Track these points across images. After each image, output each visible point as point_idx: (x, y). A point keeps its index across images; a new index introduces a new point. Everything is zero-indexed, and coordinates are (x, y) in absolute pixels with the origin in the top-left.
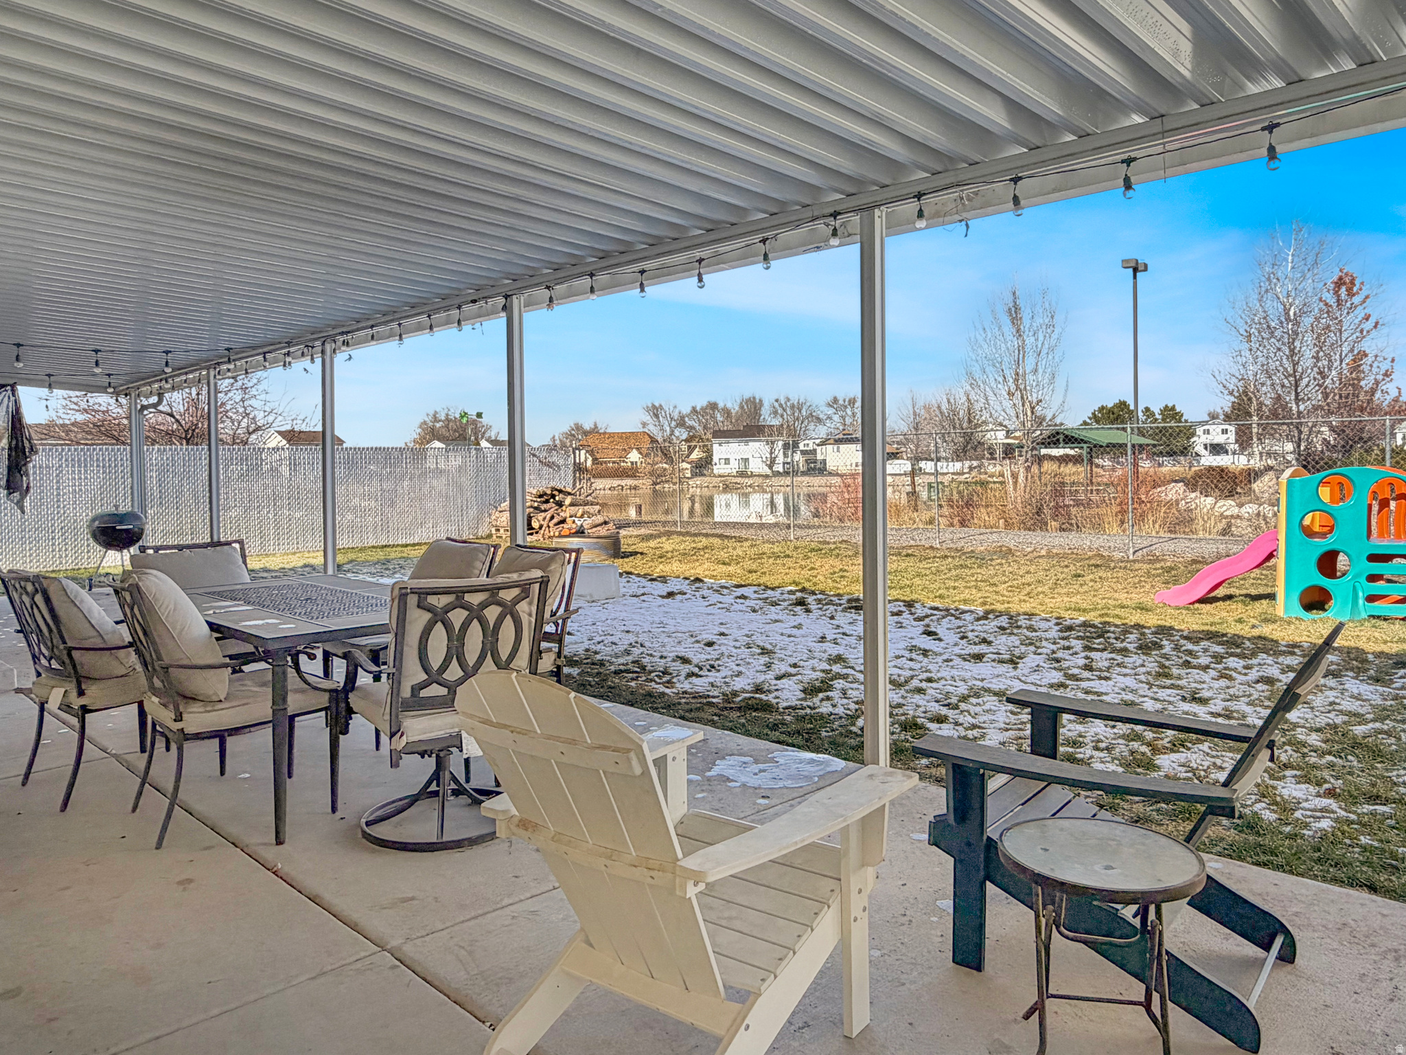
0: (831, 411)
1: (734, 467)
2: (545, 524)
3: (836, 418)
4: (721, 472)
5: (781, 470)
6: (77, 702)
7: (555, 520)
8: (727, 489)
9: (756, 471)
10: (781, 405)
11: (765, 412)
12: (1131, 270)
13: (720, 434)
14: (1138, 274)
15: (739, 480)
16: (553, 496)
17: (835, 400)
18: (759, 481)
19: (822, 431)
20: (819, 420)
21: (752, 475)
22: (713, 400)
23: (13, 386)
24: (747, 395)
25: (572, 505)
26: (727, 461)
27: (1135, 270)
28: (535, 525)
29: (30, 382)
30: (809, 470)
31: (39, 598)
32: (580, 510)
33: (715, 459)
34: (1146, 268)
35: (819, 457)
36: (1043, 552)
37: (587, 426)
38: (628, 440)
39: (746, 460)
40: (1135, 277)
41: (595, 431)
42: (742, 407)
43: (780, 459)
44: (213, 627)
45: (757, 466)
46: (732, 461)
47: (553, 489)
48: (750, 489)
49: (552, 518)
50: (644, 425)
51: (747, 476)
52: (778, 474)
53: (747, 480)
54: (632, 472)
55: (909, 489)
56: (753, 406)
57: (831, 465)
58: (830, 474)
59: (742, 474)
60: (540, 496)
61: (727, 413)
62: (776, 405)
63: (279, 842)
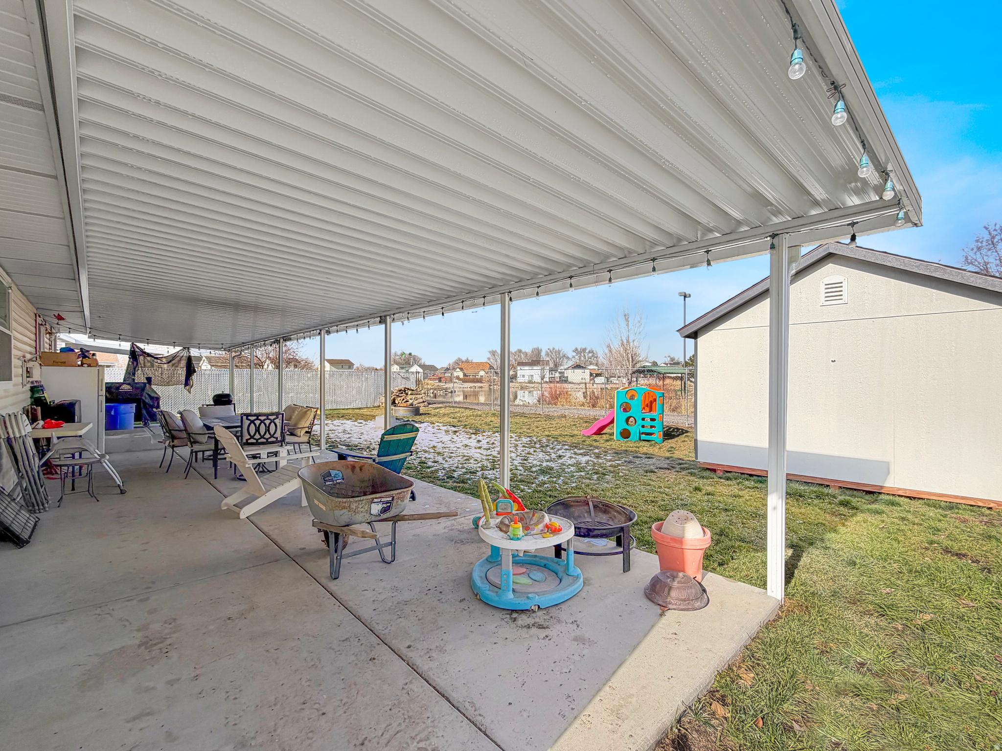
0: (575, 354)
1: (526, 379)
2: (400, 402)
3: (577, 357)
4: (520, 381)
5: (548, 381)
6: (172, 444)
7: (405, 401)
8: (522, 388)
9: (536, 381)
10: (551, 351)
11: (543, 354)
12: (683, 297)
13: (521, 364)
14: (686, 299)
15: (528, 385)
16: (405, 391)
17: (576, 349)
18: (537, 385)
19: (570, 363)
20: (568, 358)
21: (535, 383)
22: (520, 348)
23: (188, 348)
24: (536, 346)
25: (411, 394)
26: (523, 376)
27: (685, 297)
28: (397, 402)
29: (194, 347)
30: (560, 381)
31: (162, 416)
32: (414, 396)
33: (518, 376)
34: (690, 296)
35: (565, 375)
36: (576, 417)
37: (464, 359)
38: (480, 365)
39: (532, 376)
40: (685, 300)
41: (467, 361)
42: (533, 352)
43: (547, 375)
44: (205, 425)
45: (537, 378)
46: (525, 376)
47: (405, 388)
48: (532, 389)
49: (403, 399)
50: (489, 359)
51: (533, 383)
52: (546, 382)
53: (531, 385)
54: (480, 381)
55: (584, 390)
56: (538, 352)
57: (570, 379)
58: (570, 383)
59: (530, 382)
60: (400, 391)
61: (526, 354)
62: (549, 351)
63: (216, 478)
